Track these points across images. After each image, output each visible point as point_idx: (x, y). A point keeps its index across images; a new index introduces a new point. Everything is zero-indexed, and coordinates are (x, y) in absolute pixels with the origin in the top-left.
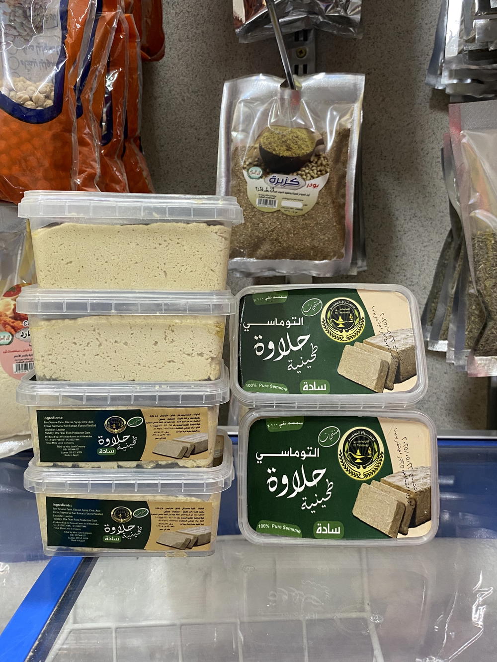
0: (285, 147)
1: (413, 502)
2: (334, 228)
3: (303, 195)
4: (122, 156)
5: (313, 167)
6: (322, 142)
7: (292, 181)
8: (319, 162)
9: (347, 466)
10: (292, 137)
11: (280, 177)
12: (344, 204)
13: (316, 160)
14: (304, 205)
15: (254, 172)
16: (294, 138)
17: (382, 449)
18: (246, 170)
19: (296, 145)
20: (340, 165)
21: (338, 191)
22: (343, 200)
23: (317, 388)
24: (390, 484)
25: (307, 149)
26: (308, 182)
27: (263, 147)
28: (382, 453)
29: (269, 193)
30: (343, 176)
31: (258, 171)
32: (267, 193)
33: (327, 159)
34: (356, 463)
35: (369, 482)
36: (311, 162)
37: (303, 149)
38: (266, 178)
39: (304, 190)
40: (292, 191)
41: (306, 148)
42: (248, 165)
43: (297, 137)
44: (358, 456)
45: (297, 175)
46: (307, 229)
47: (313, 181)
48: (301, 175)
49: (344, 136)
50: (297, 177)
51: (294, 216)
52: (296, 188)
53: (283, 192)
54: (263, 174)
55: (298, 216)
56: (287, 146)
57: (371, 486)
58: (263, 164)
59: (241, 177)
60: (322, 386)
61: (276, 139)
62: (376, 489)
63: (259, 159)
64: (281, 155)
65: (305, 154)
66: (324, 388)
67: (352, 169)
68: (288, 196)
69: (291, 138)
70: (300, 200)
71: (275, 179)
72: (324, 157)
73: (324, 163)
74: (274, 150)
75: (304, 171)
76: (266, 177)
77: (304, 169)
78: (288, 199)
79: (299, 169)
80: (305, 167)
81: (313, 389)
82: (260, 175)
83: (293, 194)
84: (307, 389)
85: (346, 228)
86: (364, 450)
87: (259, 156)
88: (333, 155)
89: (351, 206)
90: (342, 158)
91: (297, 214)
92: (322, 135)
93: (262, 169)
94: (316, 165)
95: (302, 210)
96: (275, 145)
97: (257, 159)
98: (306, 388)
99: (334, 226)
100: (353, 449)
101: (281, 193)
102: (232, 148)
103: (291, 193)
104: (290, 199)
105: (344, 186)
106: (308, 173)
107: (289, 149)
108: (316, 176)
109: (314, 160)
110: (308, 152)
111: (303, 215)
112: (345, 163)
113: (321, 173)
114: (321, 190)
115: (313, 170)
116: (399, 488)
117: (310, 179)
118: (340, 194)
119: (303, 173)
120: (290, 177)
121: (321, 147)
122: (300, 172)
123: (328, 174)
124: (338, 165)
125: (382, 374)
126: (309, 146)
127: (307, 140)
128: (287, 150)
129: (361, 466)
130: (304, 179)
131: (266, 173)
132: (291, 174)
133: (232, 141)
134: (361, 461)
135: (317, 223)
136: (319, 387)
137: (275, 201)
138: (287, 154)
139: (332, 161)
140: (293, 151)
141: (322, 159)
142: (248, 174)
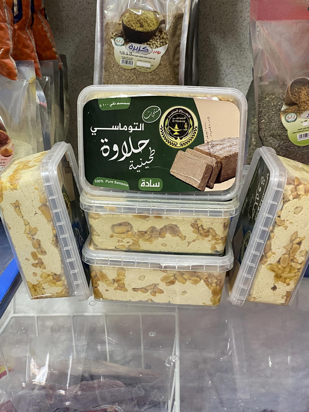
0: (139, 25)
2: (171, 82)
3: (151, 58)
4: (31, 26)
5: (157, 39)
6: (164, 22)
7: (143, 48)
8: (161, 36)
10: (144, 17)
11: (136, 45)
12: (178, 65)
13: (159, 35)
14: (151, 66)
15: (118, 41)
16: (145, 18)
18: (113, 39)
19: (147, 23)
20: (176, 38)
21: (174, 56)
22: (177, 62)
26: (154, 50)
27: (125, 23)
29: (129, 56)
30: (178, 45)
31: (121, 40)
32: (126, 56)
33: (166, 34)
36: (156, 36)
37: (151, 26)
38: (127, 46)
39: (151, 55)
40: (144, 56)
41: (153, 26)
42: (114, 36)
43: (147, 18)
45: (147, 44)
46: (154, 81)
47: (157, 50)
48: (150, 45)
49: (179, 18)
50: (147, 46)
51: (145, 73)
52: (146, 53)
53: (138, 56)
54: (124, 43)
55: (148, 73)
58: (124, 36)
59: (110, 44)
61: (133, 18)
63: (122, 32)
64: (136, 30)
65: (152, 30)
67: (185, 41)
68: (141, 59)
69: (143, 18)
70: (149, 62)
71: (132, 46)
72: (165, 33)
73: (165, 37)
74: (132, 26)
75: (152, 42)
76: (126, 44)
79: (148, 41)
80: (152, 39)
82: (123, 43)
85: (180, 80)
87: (122, 30)
88: (171, 32)
89: (183, 65)
90: (178, 33)
91: (146, 71)
92: (164, 17)
93: (124, 39)
94: (159, 38)
95: (150, 68)
96: (132, 22)
97: (120, 32)
99: (171, 80)
101: (136, 56)
102: (105, 23)
103: (143, 57)
104: (142, 61)
105: (179, 52)
106: (154, 43)
107: (142, 26)
108: (159, 46)
110: (154, 29)
111: (151, 72)
112: (180, 36)
113: (163, 44)
114: (162, 56)
115: (157, 42)
117: (156, 48)
118: (176, 58)
120: (143, 46)
121: (163, 25)
122: (149, 43)
123: (167, 44)
124: (174, 39)
126: (155, 24)
127: (154, 20)
128: (140, 27)
130: (151, 47)
131: (127, 42)
132: (143, 44)
133: (105, 17)
135: (160, 78)
137: (133, 62)
138: (140, 29)
139: (170, 36)
140: (144, 28)
141: (164, 34)
142: (115, 42)
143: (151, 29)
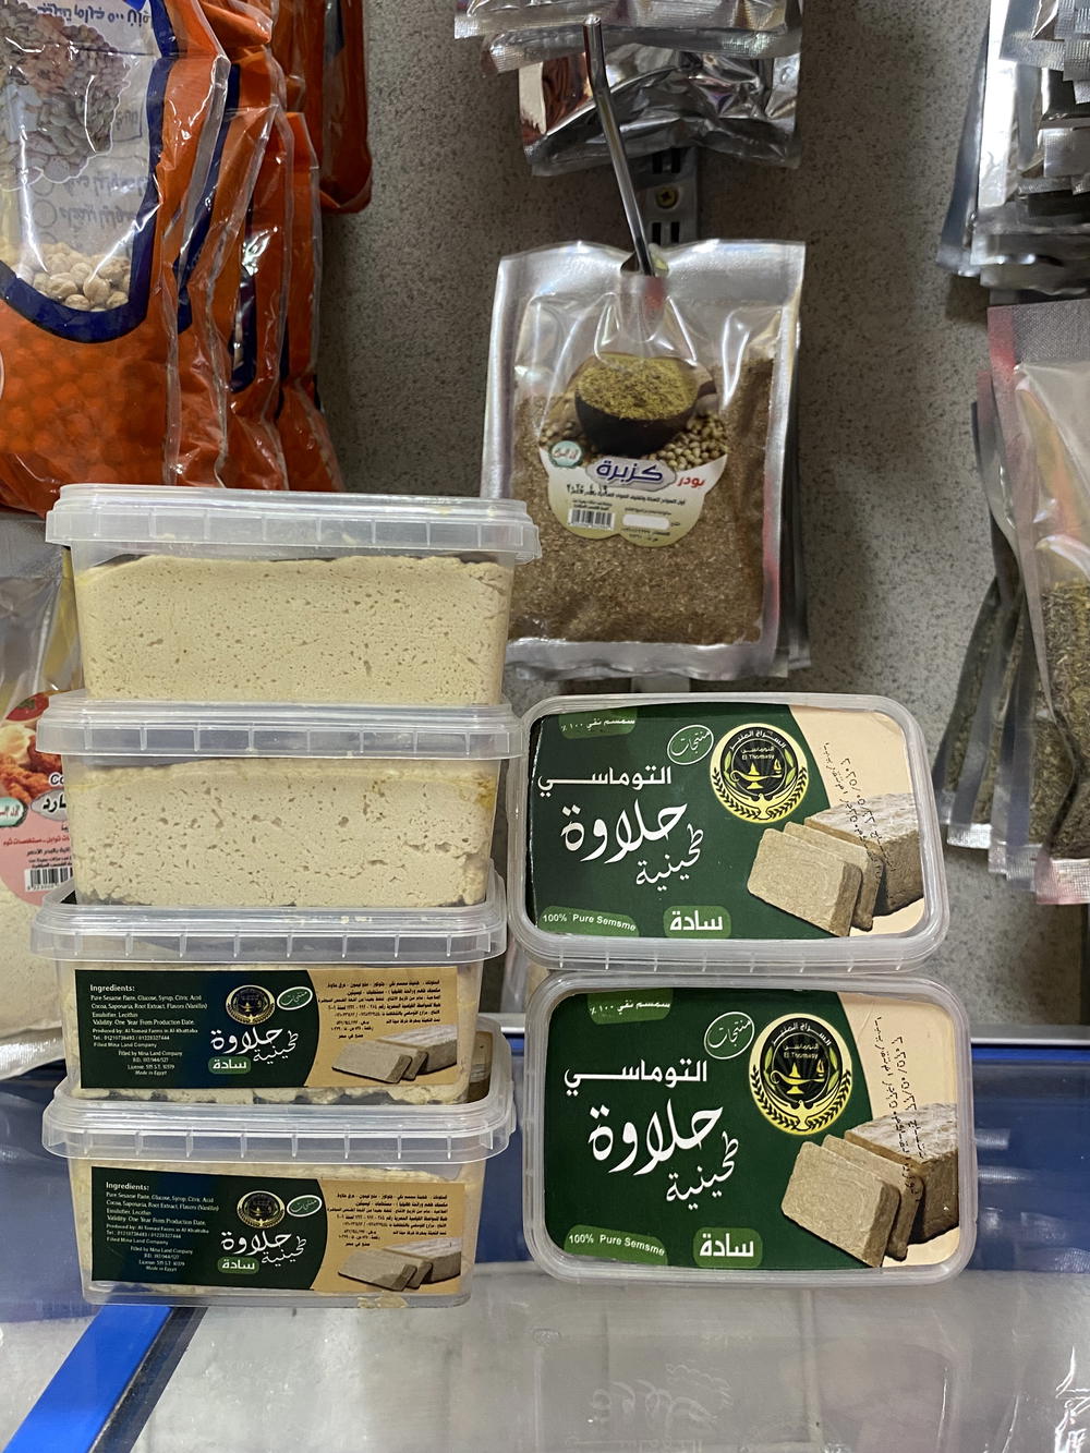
0: (630, 400)
1: (918, 1185)
2: (738, 574)
3: (671, 502)
4: (275, 416)
5: (691, 441)
6: (712, 388)
7: (645, 472)
8: (706, 431)
9: (769, 1102)
10: (647, 376)
11: (621, 463)
12: (760, 523)
13: (699, 427)
14: (672, 524)
15: (563, 451)
16: (651, 379)
17: (847, 1065)
18: (546, 447)
19: (656, 394)
20: (751, 438)
21: (747, 492)
22: (756, 513)
23: (701, 924)
24: (864, 1143)
25: (679, 404)
26: (682, 475)
27: (584, 398)
28: (848, 1072)
29: (597, 498)
30: (759, 462)
31: (573, 450)
32: (592, 497)
33: (723, 425)
34: (790, 1095)
35: (818, 1139)
36: (687, 431)
37: (670, 403)
38: (591, 466)
39: (672, 492)
40: (646, 494)
41: (676, 402)
42: (550, 438)
43: (658, 378)
44: (795, 1079)
45: (658, 458)
46: (680, 575)
47: (692, 473)
48: (667, 460)
49: (759, 375)
50: (658, 463)
51: (651, 548)
52: (657, 486)
53: (627, 497)
54: (582, 458)
55: (660, 548)
56: (635, 397)
57: (823, 1148)
58: (583, 436)
59: (535, 462)
60: (713, 921)
61: (612, 381)
62: (835, 1155)
63: (574, 424)
64: (622, 416)
65: (675, 413)
66: (717, 925)
67: (778, 447)
68: (638, 504)
69: (644, 379)
70: (665, 514)
71: (609, 467)
72: (716, 421)
73: (717, 433)
74: (608, 405)
75: (673, 450)
76: (590, 462)
77: (672, 446)
78: (638, 511)
79: (662, 447)
80: (676, 442)
81: (692, 928)
82: (578, 458)
83: (649, 499)
84: (679, 928)
85: (765, 574)
86: (808, 1066)
87: (576, 419)
88: (736, 417)
89: (775, 525)
90: (756, 423)
91: (657, 544)
92: (712, 372)
93: (581, 446)
94: (698, 438)
95: (668, 534)
96: (610, 394)
97: (569, 425)
98: (677, 925)
99: (738, 570)
100: (782, 1065)
101: (622, 497)
102: (517, 400)
103: (644, 499)
104: (643, 510)
105: (761, 483)
106: (682, 455)
107: (640, 403)
108: (699, 461)
109: (694, 427)
110: (682, 409)
111: (672, 546)
112: (763, 433)
113: (710, 455)
114: (709, 493)
115: (691, 449)
116: (885, 1153)
117: (686, 469)
118: (752, 500)
119: (671, 454)
120: (643, 464)
121: (710, 398)
122: (663, 453)
123: (725, 457)
124: (747, 439)
125: (847, 895)
126: (684, 396)
127: (679, 384)
128: (635, 405)
129: (802, 1104)
130: (672, 468)
131: (589, 455)
132: (645, 457)
133: (516, 386)
134: (801, 1092)
135: (702, 563)
136: (706, 923)
137: (610, 516)
138: (636, 414)
139: (734, 429)
140: (649, 407)
141: (712, 424)
142: (551, 457)
143: (671, 412)
